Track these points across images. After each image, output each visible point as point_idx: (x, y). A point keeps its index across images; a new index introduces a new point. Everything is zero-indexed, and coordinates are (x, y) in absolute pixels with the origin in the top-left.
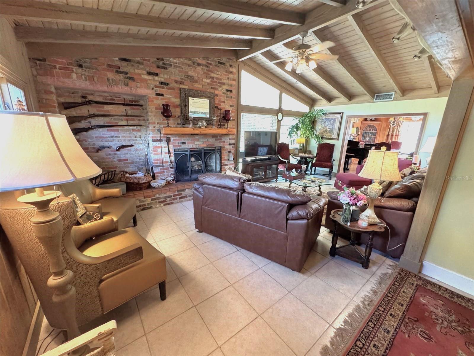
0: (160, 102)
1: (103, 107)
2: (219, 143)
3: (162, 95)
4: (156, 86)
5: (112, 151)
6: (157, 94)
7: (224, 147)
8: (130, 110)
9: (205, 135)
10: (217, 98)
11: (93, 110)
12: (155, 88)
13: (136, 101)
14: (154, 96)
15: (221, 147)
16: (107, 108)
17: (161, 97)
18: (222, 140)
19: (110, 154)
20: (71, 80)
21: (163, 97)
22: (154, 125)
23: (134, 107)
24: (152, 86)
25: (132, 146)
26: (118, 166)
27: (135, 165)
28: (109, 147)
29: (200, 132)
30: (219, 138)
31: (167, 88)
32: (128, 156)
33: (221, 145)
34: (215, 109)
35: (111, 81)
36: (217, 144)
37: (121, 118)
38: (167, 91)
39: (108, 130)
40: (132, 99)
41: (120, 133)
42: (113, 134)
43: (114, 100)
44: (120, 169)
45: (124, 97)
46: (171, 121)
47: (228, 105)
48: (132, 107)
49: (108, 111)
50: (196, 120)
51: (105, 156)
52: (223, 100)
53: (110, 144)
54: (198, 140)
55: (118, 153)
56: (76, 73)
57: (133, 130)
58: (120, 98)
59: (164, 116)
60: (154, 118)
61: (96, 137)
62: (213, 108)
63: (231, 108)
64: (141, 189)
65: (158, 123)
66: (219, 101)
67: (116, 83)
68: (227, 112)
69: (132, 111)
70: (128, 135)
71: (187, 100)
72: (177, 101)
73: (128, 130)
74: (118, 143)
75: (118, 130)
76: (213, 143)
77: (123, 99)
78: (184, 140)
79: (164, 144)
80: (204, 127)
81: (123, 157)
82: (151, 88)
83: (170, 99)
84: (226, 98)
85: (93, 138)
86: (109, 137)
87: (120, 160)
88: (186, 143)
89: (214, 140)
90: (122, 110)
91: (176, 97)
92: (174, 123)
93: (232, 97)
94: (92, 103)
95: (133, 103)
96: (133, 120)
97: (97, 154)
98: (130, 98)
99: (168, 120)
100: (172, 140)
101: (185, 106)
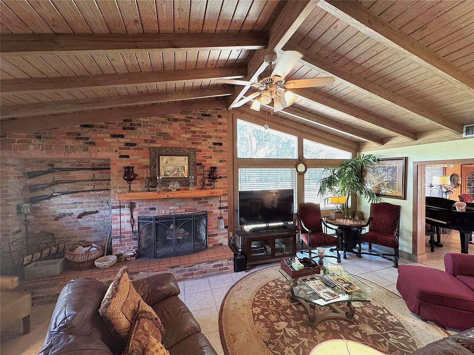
0: (125, 163)
1: (70, 174)
2: (204, 206)
3: (128, 157)
4: (120, 148)
5: (73, 218)
6: (121, 156)
7: (212, 212)
8: (98, 174)
9: (183, 199)
10: (201, 153)
11: (58, 177)
12: (119, 151)
13: (105, 165)
14: (117, 158)
15: (206, 211)
16: (73, 173)
17: (126, 159)
18: (209, 203)
19: (70, 222)
20: (28, 151)
21: (128, 159)
22: (116, 190)
23: (104, 171)
24: (115, 149)
25: (97, 212)
26: (79, 235)
27: (98, 234)
28: (71, 214)
29: (168, 196)
30: (203, 200)
31: (133, 149)
32: (91, 224)
33: (207, 209)
34: (198, 167)
35: (69, 148)
36: (200, 208)
37: (87, 183)
38: (134, 152)
39: (71, 197)
40: (102, 162)
41: (84, 199)
42: (77, 200)
43: (82, 165)
44: (80, 238)
45: (93, 161)
46: (136, 185)
47: (216, 161)
48: (101, 171)
49: (74, 177)
50: (167, 181)
51: (65, 224)
52: (210, 155)
53: (73, 211)
54: (173, 205)
55: (80, 220)
56: (34, 145)
57: (99, 195)
58: (88, 163)
59: (125, 179)
60: (115, 183)
61: (58, 205)
62: (194, 165)
63: (222, 163)
65: (120, 188)
66: (204, 157)
67: (73, 149)
68: (213, 169)
69: (101, 175)
70: (94, 200)
71: (157, 160)
72: (146, 161)
73: (94, 195)
74: (81, 209)
75: (82, 196)
76: (195, 208)
77: (92, 164)
78: (154, 205)
79: (126, 211)
80: (175, 190)
81: (85, 225)
82: (115, 150)
83: (136, 159)
84: (213, 153)
85: (54, 205)
86: (71, 204)
87: (81, 229)
88: (157, 209)
89: (196, 203)
90: (89, 174)
91: (144, 158)
92: (142, 186)
93: (222, 151)
94: (55, 170)
95: (103, 167)
96: (101, 184)
97: (57, 221)
98: (99, 162)
99: (130, 184)
100: (137, 206)
101: (155, 165)
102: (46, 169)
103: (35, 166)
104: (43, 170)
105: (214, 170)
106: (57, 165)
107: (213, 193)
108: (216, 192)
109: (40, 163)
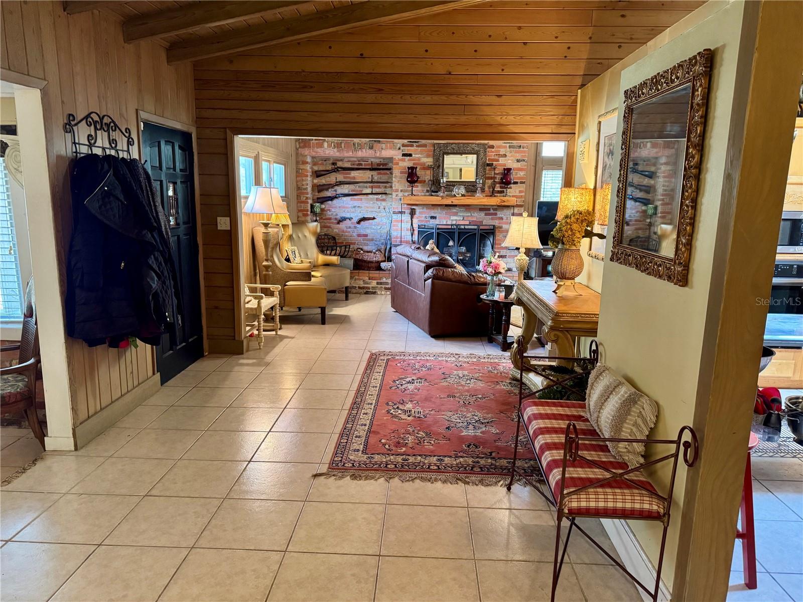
0: (407, 163)
1: (350, 174)
2: (492, 219)
3: (410, 155)
4: (403, 145)
5: (352, 223)
6: (404, 155)
7: (501, 227)
8: (376, 175)
9: (467, 207)
10: (493, 150)
11: (340, 177)
12: (402, 148)
13: (383, 165)
14: (400, 157)
15: (494, 226)
16: (354, 174)
17: (408, 158)
18: (498, 216)
19: (350, 227)
20: (323, 149)
21: (411, 158)
22: (397, 193)
23: (381, 171)
24: (399, 146)
25: (374, 218)
26: (357, 242)
27: (375, 244)
28: (350, 219)
29: (452, 202)
30: (492, 211)
31: (417, 146)
32: (368, 232)
33: (496, 223)
34: (488, 168)
35: (356, 145)
36: (487, 221)
37: (366, 185)
38: (417, 149)
39: (351, 199)
40: (381, 161)
41: (363, 203)
42: (357, 203)
43: (361, 164)
44: (358, 246)
45: (372, 160)
46: (418, 189)
47: (512, 160)
48: (379, 171)
49: (354, 178)
50: (451, 185)
51: (345, 229)
52: (504, 153)
53: (352, 215)
54: (456, 214)
55: (358, 226)
56: (327, 142)
57: (377, 199)
58: (367, 162)
59: (408, 181)
60: (397, 184)
61: (340, 207)
62: (484, 166)
63: (519, 164)
64: (369, 269)
65: (401, 191)
66: (496, 155)
67: (361, 147)
68: (508, 171)
69: (379, 176)
70: (371, 205)
71: (441, 159)
72: (429, 161)
73: (372, 200)
74: (360, 214)
75: (361, 199)
76: (481, 220)
77: (371, 163)
78: (435, 213)
79: (407, 217)
80: (460, 195)
81: (363, 232)
82: (398, 148)
83: (419, 159)
84: (508, 149)
85: (336, 208)
86: (351, 208)
87: (359, 235)
88: (437, 218)
89: (482, 214)
90: (367, 175)
91: (428, 156)
92: (423, 190)
93: (520, 146)
94: (339, 170)
95: (381, 167)
96: (379, 187)
97: (338, 225)
98: (378, 161)
99: (412, 186)
100: (417, 213)
101: (438, 166)
102: (330, 167)
103: (320, 164)
104: (327, 169)
105: (508, 173)
106: (340, 164)
107: (504, 202)
108: (508, 201)
109: (325, 161)
